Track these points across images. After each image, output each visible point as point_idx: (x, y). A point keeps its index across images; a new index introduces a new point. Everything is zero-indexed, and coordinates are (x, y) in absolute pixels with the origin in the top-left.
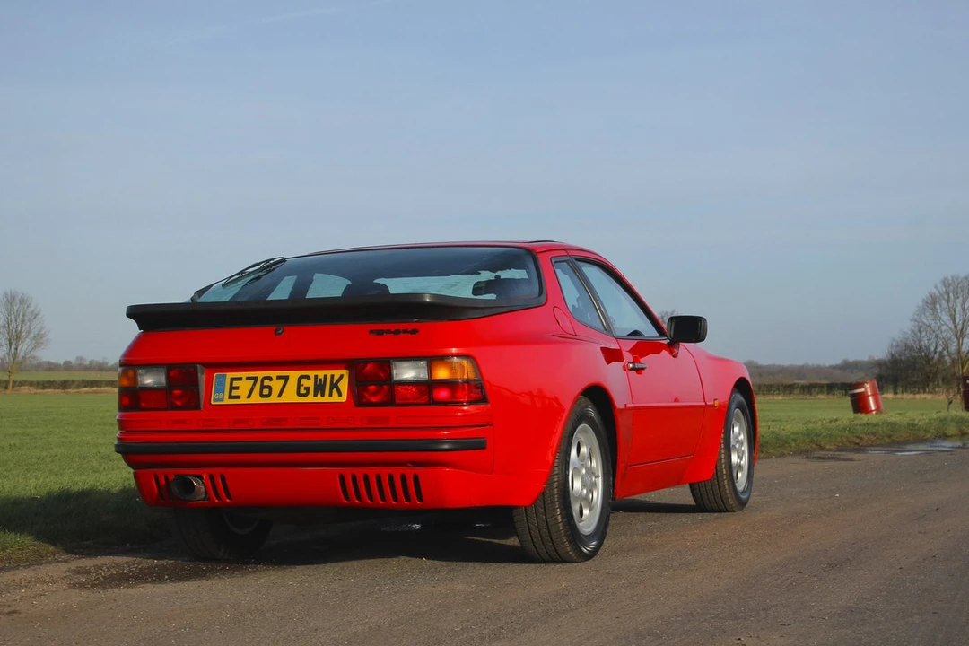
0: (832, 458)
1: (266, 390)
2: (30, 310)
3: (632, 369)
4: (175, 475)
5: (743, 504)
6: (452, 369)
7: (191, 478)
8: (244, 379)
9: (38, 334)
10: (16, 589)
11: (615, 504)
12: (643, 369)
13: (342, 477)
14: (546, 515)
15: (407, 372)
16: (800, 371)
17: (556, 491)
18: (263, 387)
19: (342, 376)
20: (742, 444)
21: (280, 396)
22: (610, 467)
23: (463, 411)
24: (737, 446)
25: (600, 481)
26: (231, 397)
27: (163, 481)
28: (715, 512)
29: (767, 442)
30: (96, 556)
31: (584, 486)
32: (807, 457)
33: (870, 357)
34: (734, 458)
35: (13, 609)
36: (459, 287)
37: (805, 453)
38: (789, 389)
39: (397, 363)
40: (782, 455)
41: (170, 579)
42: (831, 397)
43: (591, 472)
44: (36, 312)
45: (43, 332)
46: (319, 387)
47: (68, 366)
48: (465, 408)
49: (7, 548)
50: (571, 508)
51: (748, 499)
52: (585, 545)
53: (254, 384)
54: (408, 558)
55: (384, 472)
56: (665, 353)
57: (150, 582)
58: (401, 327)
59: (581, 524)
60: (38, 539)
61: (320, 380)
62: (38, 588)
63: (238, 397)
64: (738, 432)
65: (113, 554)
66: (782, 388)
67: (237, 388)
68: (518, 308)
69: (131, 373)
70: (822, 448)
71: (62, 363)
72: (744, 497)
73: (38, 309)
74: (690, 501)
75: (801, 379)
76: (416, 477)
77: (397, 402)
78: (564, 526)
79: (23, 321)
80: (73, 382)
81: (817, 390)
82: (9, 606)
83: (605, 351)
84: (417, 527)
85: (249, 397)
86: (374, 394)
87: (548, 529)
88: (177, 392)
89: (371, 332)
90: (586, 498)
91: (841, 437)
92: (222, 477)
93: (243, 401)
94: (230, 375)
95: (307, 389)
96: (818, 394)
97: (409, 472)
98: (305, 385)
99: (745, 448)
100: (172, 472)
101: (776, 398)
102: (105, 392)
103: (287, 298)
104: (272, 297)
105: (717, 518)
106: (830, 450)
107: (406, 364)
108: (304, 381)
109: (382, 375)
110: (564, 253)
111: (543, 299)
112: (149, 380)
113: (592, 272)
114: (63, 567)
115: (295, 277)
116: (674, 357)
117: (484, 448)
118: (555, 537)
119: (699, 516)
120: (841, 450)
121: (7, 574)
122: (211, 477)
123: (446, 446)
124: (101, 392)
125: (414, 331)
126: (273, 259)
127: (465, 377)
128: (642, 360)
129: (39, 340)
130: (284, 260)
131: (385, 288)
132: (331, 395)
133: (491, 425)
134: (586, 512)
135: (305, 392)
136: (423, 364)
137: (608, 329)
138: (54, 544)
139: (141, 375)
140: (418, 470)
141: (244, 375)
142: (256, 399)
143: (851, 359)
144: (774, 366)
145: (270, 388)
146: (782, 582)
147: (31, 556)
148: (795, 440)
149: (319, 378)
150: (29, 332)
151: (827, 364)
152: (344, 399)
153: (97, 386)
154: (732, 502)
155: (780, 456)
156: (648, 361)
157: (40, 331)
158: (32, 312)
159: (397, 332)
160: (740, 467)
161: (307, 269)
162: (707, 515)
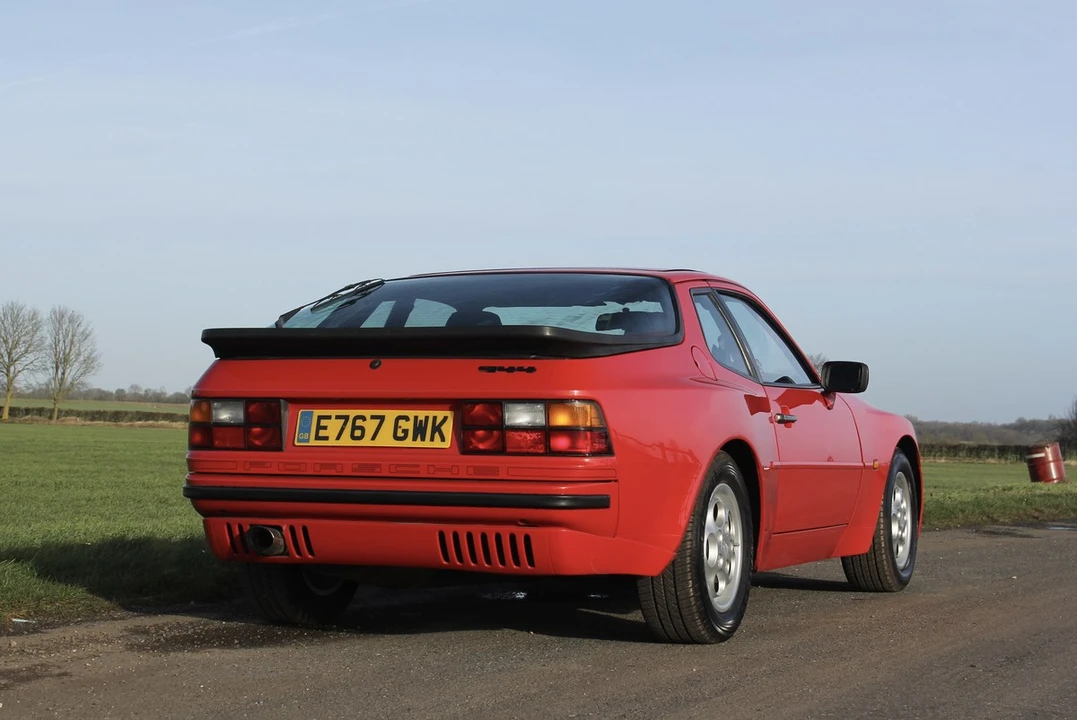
0: (1007, 534)
1: (358, 432)
2: (81, 330)
3: (779, 422)
4: (251, 525)
5: (903, 583)
6: (573, 414)
7: (268, 529)
8: (333, 417)
9: (88, 358)
10: (67, 648)
11: (754, 578)
12: (793, 421)
13: (442, 535)
14: (675, 587)
15: (521, 416)
16: (966, 430)
17: (688, 560)
18: (354, 428)
19: (445, 418)
20: (904, 513)
21: (373, 438)
22: (752, 536)
23: (585, 463)
24: (899, 515)
25: (739, 551)
26: (318, 438)
27: (237, 532)
28: (870, 591)
29: (930, 512)
30: (156, 614)
31: (720, 555)
32: (976, 532)
33: (1050, 417)
34: (895, 529)
35: (63, 671)
36: (582, 320)
37: (975, 527)
38: (953, 450)
39: (510, 406)
40: (948, 528)
41: (240, 643)
42: (1003, 461)
43: (728, 539)
44: (87, 332)
45: (94, 355)
46: (419, 430)
47: (120, 396)
48: (587, 460)
49: (57, 601)
50: (705, 579)
51: (910, 576)
52: (720, 624)
53: (345, 424)
54: (513, 631)
55: (491, 531)
56: (818, 404)
57: (217, 647)
58: (516, 363)
59: (716, 600)
60: (91, 591)
61: (421, 421)
62: (91, 648)
63: (326, 438)
64: (901, 499)
65: (176, 613)
66: (945, 449)
67: (325, 428)
68: (651, 346)
69: (204, 406)
70: (995, 521)
71: (114, 392)
72: (905, 575)
73: (90, 329)
74: (841, 577)
75: (967, 440)
76: (527, 539)
77: (509, 450)
78: (696, 600)
79: (72, 343)
80: (126, 413)
81: (986, 453)
82: (59, 667)
83: (750, 400)
84: (521, 595)
85: (338, 438)
86: (482, 440)
87: (678, 604)
88: (257, 430)
89: (481, 368)
90: (722, 570)
91: (1018, 509)
92: (305, 529)
93: (332, 442)
94: (317, 413)
95: (406, 432)
96: (988, 457)
97: (520, 532)
98: (403, 428)
99: (908, 517)
100: (247, 523)
101: (938, 461)
102: (162, 426)
103: (383, 326)
104: (367, 324)
105: (872, 598)
106: (1004, 524)
107: (520, 407)
108: (402, 423)
109: (492, 418)
110: (705, 284)
111: (679, 337)
112: (224, 415)
113: (736, 308)
114: (120, 625)
115: (394, 302)
116: (829, 408)
117: (608, 507)
118: (685, 613)
119: (852, 595)
120: (1017, 524)
121: (57, 630)
122: (292, 529)
123: (563, 504)
124: (158, 427)
125: (531, 370)
126: (369, 281)
127: (588, 424)
128: (792, 411)
129: (89, 364)
130: (382, 283)
131: (496, 318)
132: (432, 439)
133: (616, 481)
134: (722, 585)
135: (402, 435)
136: (540, 407)
137: (753, 374)
138: (108, 598)
139: (215, 409)
140: (529, 530)
141: (333, 413)
142: (346, 440)
143: (1028, 418)
144: (936, 423)
145: (362, 429)
146: (952, 677)
147: (83, 611)
148: (963, 511)
149: (419, 419)
150: (79, 354)
151: (1000, 422)
152: (447, 444)
153: (153, 419)
154: (891, 580)
155: (944, 529)
156: (798, 412)
157: (91, 354)
158: (83, 333)
159: (511, 370)
160: (901, 540)
161: (406, 294)
162: (860, 595)
